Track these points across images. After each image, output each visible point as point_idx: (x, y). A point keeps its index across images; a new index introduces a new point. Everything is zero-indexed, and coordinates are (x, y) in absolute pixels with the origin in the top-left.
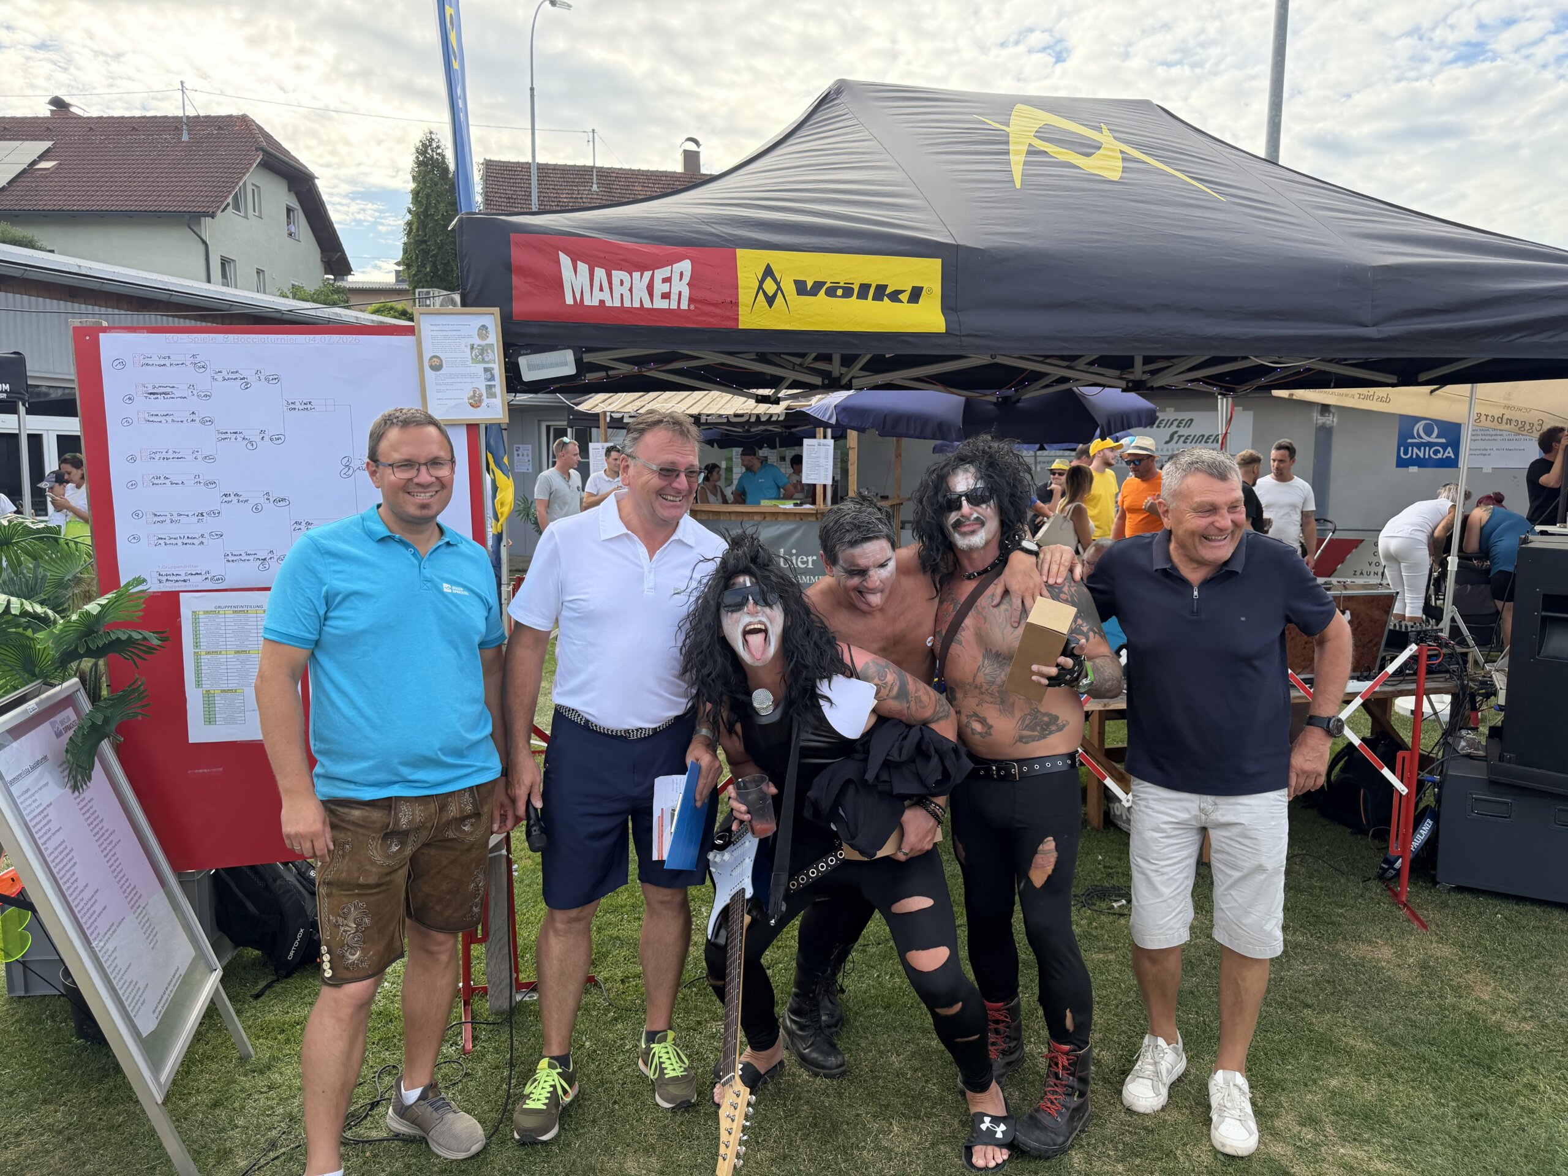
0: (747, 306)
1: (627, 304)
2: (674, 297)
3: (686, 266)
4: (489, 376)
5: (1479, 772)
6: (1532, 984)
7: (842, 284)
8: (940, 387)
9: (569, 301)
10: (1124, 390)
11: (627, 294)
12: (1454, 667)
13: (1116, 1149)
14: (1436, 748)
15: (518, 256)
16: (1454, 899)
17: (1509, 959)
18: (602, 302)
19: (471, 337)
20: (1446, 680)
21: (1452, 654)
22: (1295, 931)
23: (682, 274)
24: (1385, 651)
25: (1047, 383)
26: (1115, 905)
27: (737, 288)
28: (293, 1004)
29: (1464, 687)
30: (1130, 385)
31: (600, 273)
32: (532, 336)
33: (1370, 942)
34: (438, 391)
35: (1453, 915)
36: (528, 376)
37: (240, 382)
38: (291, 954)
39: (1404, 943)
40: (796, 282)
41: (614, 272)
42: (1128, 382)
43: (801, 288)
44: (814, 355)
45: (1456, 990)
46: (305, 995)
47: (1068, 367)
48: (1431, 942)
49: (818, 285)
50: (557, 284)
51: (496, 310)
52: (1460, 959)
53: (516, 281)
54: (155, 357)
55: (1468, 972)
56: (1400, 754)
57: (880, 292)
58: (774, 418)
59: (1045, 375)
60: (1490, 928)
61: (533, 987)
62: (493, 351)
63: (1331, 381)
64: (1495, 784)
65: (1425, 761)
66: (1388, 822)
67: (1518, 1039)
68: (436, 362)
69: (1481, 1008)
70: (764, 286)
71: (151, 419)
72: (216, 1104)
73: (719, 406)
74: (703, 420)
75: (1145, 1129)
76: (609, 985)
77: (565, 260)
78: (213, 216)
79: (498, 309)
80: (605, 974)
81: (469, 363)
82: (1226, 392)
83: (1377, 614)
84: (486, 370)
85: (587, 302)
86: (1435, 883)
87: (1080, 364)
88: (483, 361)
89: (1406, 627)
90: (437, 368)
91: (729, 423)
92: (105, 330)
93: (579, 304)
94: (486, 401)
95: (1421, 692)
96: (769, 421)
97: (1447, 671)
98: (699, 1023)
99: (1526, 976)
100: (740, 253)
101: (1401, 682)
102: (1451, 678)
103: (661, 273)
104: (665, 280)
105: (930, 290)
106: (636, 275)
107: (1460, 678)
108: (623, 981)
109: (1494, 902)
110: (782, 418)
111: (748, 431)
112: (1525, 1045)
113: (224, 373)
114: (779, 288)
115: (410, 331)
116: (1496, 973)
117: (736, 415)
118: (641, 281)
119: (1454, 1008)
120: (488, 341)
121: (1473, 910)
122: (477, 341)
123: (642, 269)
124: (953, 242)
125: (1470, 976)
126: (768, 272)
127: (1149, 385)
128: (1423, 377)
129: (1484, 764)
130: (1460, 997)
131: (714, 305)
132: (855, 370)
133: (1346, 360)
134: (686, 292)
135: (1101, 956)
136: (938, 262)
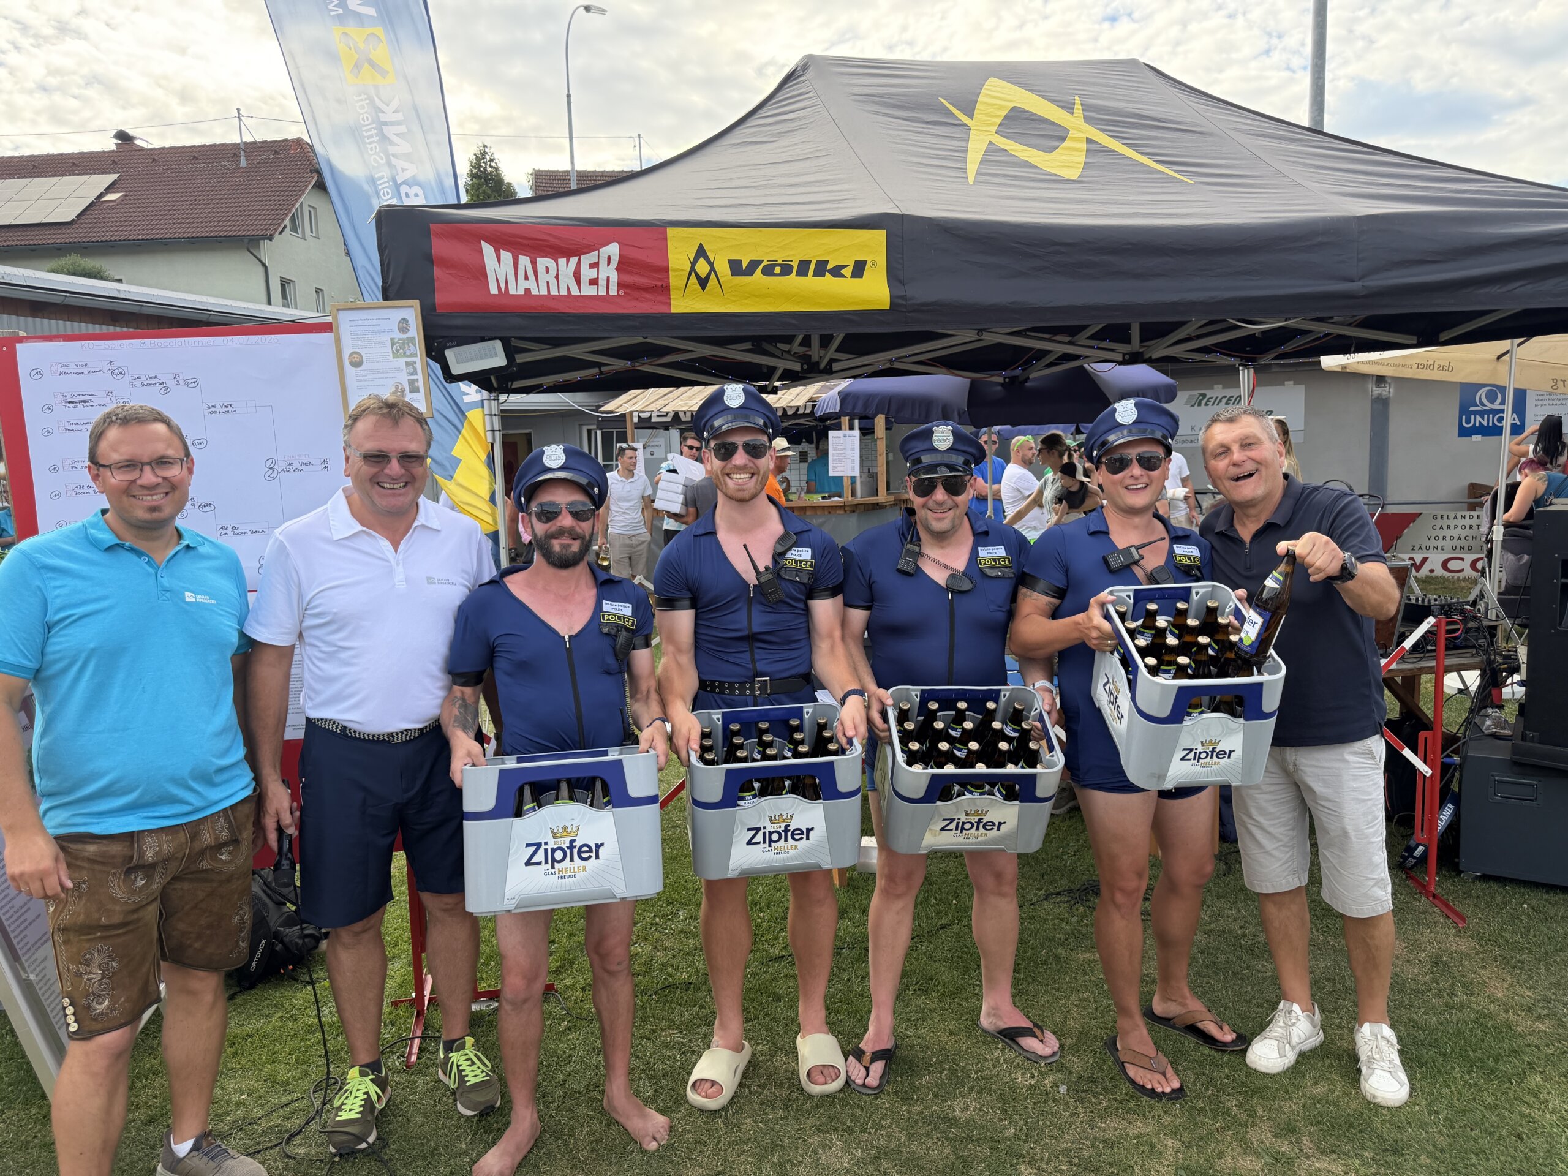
0: (678, 289)
1: (554, 292)
2: (602, 283)
3: (613, 250)
4: (411, 370)
5: (1502, 753)
6: (1553, 979)
7: (780, 262)
8: (945, 370)
9: (494, 290)
10: (1121, 363)
11: (553, 282)
12: (1482, 642)
13: (1071, 1163)
14: (1463, 729)
15: (439, 247)
16: (1478, 888)
17: (1531, 952)
18: (528, 291)
19: (391, 331)
20: (1473, 656)
21: (1478, 629)
23: (609, 259)
24: (1402, 625)
25: (1051, 360)
28: (249, 1016)
29: (1490, 662)
30: (1127, 357)
31: (524, 261)
32: (457, 327)
34: (360, 388)
35: (1476, 906)
36: (456, 370)
37: (159, 387)
38: (254, 965)
39: (1417, 937)
40: (729, 261)
41: (538, 260)
42: (1124, 355)
43: (736, 268)
44: (799, 339)
45: (1465, 986)
46: (264, 1007)
47: (1068, 343)
48: (1448, 935)
49: (754, 264)
50: (483, 273)
51: (416, 303)
52: (1477, 954)
53: (437, 272)
54: (72, 366)
55: (1484, 967)
56: (1422, 735)
57: (821, 268)
59: (1049, 352)
60: (1514, 918)
61: (494, 996)
62: (415, 345)
63: (1351, 346)
64: (1520, 765)
65: (1450, 741)
66: (1413, 808)
67: (1529, 1039)
68: (356, 358)
69: (1493, 1008)
70: (697, 268)
71: (71, 428)
72: (151, 1121)
75: (1105, 1142)
76: (569, 993)
77: (488, 249)
78: (271, 238)
79: (417, 301)
80: (567, 982)
81: (391, 357)
82: (1248, 361)
84: (408, 364)
85: (512, 291)
86: (1459, 873)
87: (1083, 339)
88: (405, 355)
89: (1429, 601)
90: (357, 364)
92: (21, 340)
93: (504, 294)
95: (1441, 669)
96: (796, 415)
97: (1473, 647)
98: (654, 1031)
99: (1547, 970)
100: (671, 231)
101: (1421, 659)
102: (1477, 653)
103: (587, 259)
104: (595, 265)
105: (874, 264)
106: (562, 261)
107: (1486, 652)
108: (583, 989)
109: (1522, 890)
112: (1536, 1047)
113: (143, 379)
114: (713, 269)
115: (326, 328)
116: (1514, 967)
118: (566, 267)
119: (1463, 1006)
120: (410, 335)
121: (1498, 899)
122: (397, 335)
123: (568, 253)
124: (900, 212)
125: (1485, 973)
126: (701, 252)
127: (1147, 356)
128: (1444, 337)
129: (1509, 743)
130: (1472, 994)
131: (646, 289)
132: (831, 353)
133: (1332, 318)
134: (614, 277)
135: (1088, 955)
136: (884, 232)
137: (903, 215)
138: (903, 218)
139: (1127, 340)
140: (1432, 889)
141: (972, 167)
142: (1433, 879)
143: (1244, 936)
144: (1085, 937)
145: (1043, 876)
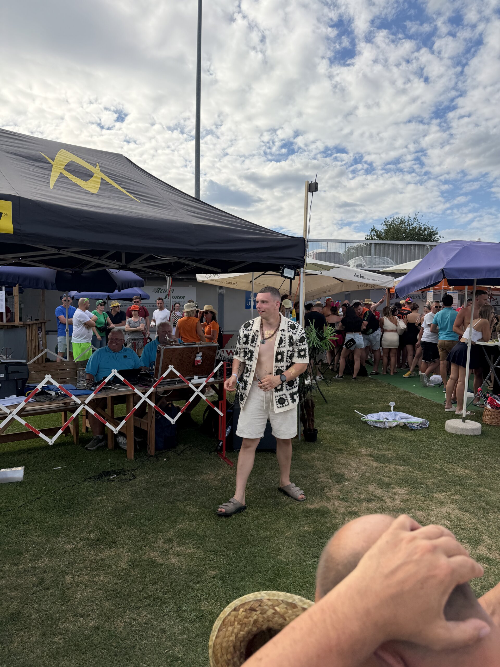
8: (45, 266)
22: (181, 474)
25: (92, 265)
26: (111, 477)
33: (206, 474)
39: (219, 472)
42: (119, 265)
47: (98, 259)
56: (220, 402)
83: (211, 353)
86: (233, 450)
105: (6, 215)
124: (17, 195)
127: (128, 267)
128: (230, 270)
135: (100, 498)
136: (11, 202)
137: (20, 197)
138: (19, 198)
139: (121, 261)
140: (224, 456)
141: (52, 183)
142: (224, 452)
143: (161, 481)
144: (100, 491)
145: (84, 473)
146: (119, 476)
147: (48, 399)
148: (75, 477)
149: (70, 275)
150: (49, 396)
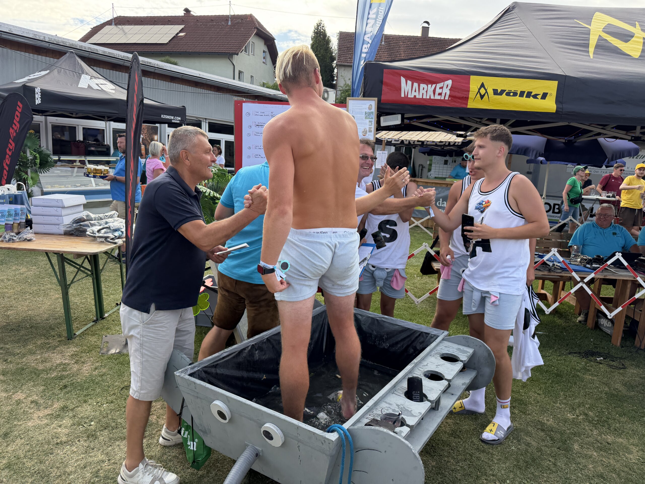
0: (472, 99)
1: (424, 97)
2: (443, 95)
3: (450, 82)
4: (370, 124)
7: (513, 91)
8: (539, 134)
9: (403, 95)
10: (629, 140)
11: (425, 93)
15: (386, 78)
18: (415, 96)
23: (447, 86)
27: (469, 91)
30: (633, 138)
31: (416, 85)
36: (383, 124)
40: (493, 89)
41: (421, 85)
43: (495, 92)
44: (486, 119)
47: (602, 129)
49: (502, 91)
50: (400, 88)
53: (384, 88)
54: (259, 112)
57: (529, 95)
58: (456, 144)
62: (373, 114)
70: (480, 91)
71: (256, 134)
73: (434, 137)
74: (425, 143)
77: (403, 80)
78: (237, 54)
79: (376, 98)
81: (364, 118)
84: (370, 121)
85: (409, 96)
87: (609, 128)
88: (369, 118)
91: (436, 145)
92: (244, 102)
93: (406, 97)
94: (368, 133)
96: (454, 145)
103: (439, 85)
104: (441, 88)
105: (551, 95)
106: (430, 86)
110: (460, 144)
111: (443, 149)
114: (486, 92)
117: (441, 142)
118: (431, 88)
120: (372, 111)
123: (432, 83)
124: (564, 74)
126: (482, 85)
131: (459, 98)
134: (448, 93)
136: (556, 82)
137: (566, 76)
144: (589, 370)
145: (567, 345)
146: (606, 360)
147: (547, 269)
148: (559, 347)
149: (562, 145)
150: (548, 266)
